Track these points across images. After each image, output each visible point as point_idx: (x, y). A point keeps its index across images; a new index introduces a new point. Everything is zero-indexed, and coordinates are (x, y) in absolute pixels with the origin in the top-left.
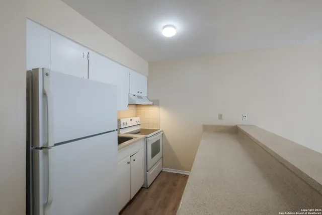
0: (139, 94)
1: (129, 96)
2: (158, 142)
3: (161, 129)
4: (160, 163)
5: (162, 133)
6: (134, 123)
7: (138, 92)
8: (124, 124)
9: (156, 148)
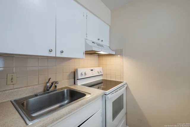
0: (100, 42)
1: (86, 42)
2: (120, 99)
3: (125, 82)
4: (124, 121)
5: (126, 86)
6: (95, 73)
7: (99, 39)
8: (82, 74)
9: (118, 105)
